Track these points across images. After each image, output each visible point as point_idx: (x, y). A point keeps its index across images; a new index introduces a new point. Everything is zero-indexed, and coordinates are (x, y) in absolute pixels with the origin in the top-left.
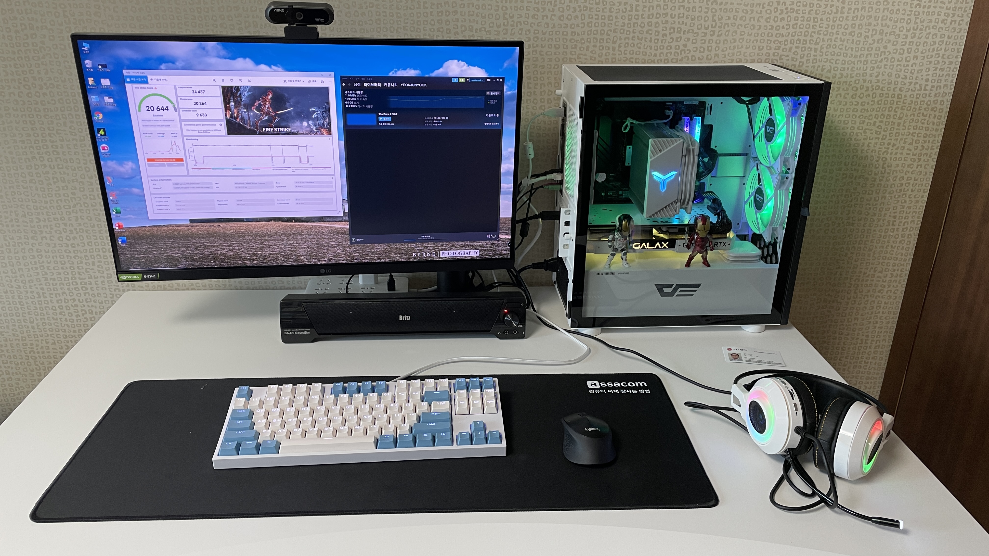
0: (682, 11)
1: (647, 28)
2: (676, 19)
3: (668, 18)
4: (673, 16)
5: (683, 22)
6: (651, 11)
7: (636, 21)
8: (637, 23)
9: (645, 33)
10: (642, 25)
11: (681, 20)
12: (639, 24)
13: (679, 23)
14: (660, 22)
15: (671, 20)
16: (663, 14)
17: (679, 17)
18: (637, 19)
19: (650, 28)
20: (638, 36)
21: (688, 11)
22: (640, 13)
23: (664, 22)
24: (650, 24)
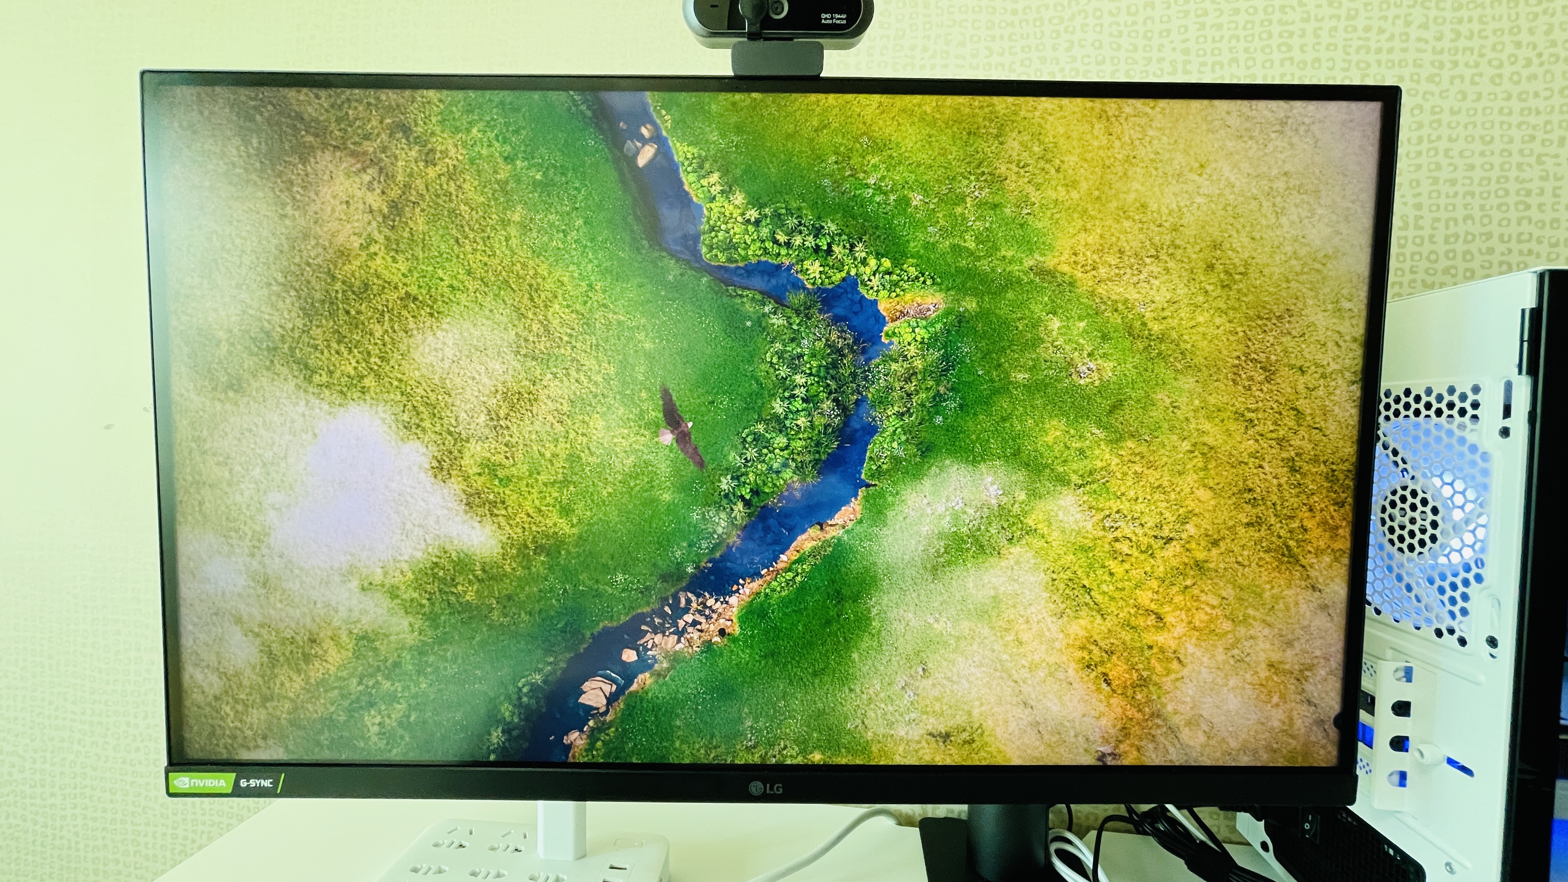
0: (1525, 227)
1: (1443, 263)
2: (1513, 245)
3: (1494, 242)
4: (1506, 239)
5: (1530, 252)
6: (1452, 230)
7: (1418, 249)
8: (1420, 254)
9: (1440, 272)
10: (1433, 257)
11: (1525, 247)
12: (1425, 254)
13: (1521, 253)
14: (1475, 251)
15: (1500, 248)
16: (1481, 235)
17: (1520, 241)
18: (1418, 245)
19: (1451, 263)
20: (1423, 281)
21: (1542, 228)
22: (1426, 233)
23: (1484, 251)
24: (1451, 255)
